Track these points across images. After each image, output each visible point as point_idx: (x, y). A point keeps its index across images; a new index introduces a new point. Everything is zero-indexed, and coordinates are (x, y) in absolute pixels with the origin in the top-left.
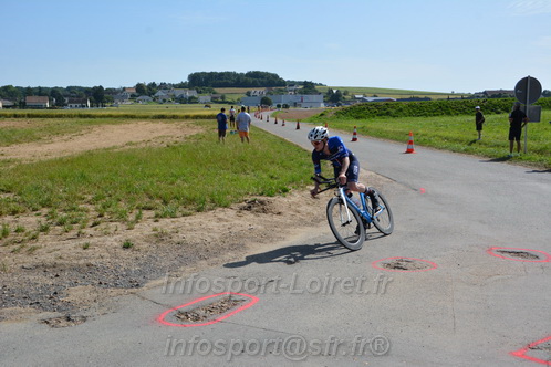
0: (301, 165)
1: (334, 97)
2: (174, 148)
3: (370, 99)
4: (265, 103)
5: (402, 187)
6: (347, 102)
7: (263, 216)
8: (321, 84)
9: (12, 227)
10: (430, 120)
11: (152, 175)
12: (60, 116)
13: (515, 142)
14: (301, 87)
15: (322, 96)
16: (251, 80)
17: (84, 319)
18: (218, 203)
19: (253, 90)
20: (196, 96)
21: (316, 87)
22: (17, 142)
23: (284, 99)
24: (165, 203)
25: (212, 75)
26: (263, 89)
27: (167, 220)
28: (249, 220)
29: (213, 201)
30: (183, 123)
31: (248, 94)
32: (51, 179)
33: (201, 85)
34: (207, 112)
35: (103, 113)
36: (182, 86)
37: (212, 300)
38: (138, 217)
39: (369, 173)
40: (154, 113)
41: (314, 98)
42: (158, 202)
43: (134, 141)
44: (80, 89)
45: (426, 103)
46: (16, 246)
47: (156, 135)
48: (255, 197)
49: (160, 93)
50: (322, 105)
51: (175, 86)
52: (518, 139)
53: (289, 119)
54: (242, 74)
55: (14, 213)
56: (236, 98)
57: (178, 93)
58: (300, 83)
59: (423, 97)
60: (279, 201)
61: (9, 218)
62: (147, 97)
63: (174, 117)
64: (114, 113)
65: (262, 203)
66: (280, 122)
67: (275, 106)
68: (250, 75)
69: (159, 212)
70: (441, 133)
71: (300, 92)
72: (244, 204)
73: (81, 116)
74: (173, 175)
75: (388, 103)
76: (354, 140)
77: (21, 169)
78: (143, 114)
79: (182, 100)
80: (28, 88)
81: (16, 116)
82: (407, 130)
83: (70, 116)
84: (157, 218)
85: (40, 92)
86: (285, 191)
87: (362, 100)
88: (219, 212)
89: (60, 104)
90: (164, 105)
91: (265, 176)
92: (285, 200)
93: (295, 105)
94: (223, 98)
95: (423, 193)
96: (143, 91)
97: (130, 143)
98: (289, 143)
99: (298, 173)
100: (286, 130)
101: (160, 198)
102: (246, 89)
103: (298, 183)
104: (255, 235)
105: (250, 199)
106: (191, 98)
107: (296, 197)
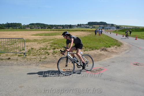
0: (112, 41)
1: (118, 27)
2: (86, 37)
3: (126, 28)
4: (103, 28)
5: (135, 47)
6: (121, 28)
7: (106, 52)
9: (58, 51)
10: (140, 33)
12: (64, 30)
16: (100, 23)
17: (72, 70)
19: (101, 25)
20: (89, 26)
22: (57, 35)
23: (107, 27)
24: (85, 48)
25: (93, 22)
26: (103, 26)
27: (86, 51)
28: (103, 52)
29: (95, 48)
30: (87, 32)
31: (100, 26)
32: (64, 42)
33: (90, 24)
34: (91, 30)
35: (72, 30)
36: (86, 25)
39: (127, 44)
40: (81, 30)
41: (114, 27)
43: (78, 35)
44: (67, 25)
45: (139, 29)
46: (59, 55)
47: (82, 34)
49: (82, 26)
50: (115, 29)
51: (85, 25)
53: (109, 32)
55: (58, 48)
56: (97, 27)
57: (86, 26)
58: (111, 24)
60: (109, 49)
61: (57, 49)
62: (79, 27)
63: (85, 31)
64: (73, 30)
65: (105, 49)
66: (107, 32)
67: (105, 29)
68: (100, 22)
69: (85, 50)
70: (143, 36)
71: (111, 26)
72: (101, 49)
73: (67, 30)
74: (86, 42)
75: (130, 29)
76: (123, 36)
77: (58, 40)
78: (79, 30)
79: (86, 27)
80: (58, 25)
81: (56, 30)
82: (135, 35)
85: (60, 26)
86: (110, 47)
87: (124, 28)
88: (97, 51)
89: (64, 28)
90: (83, 28)
91: (105, 43)
92: (109, 48)
93: (109, 29)
94: (95, 27)
95: (140, 49)
96: (79, 26)
98: (109, 37)
99: (112, 43)
100: (108, 34)
101: (84, 47)
102: (99, 25)
103: (113, 45)
104: (104, 56)
105: (103, 48)
106: (88, 27)
107: (112, 48)
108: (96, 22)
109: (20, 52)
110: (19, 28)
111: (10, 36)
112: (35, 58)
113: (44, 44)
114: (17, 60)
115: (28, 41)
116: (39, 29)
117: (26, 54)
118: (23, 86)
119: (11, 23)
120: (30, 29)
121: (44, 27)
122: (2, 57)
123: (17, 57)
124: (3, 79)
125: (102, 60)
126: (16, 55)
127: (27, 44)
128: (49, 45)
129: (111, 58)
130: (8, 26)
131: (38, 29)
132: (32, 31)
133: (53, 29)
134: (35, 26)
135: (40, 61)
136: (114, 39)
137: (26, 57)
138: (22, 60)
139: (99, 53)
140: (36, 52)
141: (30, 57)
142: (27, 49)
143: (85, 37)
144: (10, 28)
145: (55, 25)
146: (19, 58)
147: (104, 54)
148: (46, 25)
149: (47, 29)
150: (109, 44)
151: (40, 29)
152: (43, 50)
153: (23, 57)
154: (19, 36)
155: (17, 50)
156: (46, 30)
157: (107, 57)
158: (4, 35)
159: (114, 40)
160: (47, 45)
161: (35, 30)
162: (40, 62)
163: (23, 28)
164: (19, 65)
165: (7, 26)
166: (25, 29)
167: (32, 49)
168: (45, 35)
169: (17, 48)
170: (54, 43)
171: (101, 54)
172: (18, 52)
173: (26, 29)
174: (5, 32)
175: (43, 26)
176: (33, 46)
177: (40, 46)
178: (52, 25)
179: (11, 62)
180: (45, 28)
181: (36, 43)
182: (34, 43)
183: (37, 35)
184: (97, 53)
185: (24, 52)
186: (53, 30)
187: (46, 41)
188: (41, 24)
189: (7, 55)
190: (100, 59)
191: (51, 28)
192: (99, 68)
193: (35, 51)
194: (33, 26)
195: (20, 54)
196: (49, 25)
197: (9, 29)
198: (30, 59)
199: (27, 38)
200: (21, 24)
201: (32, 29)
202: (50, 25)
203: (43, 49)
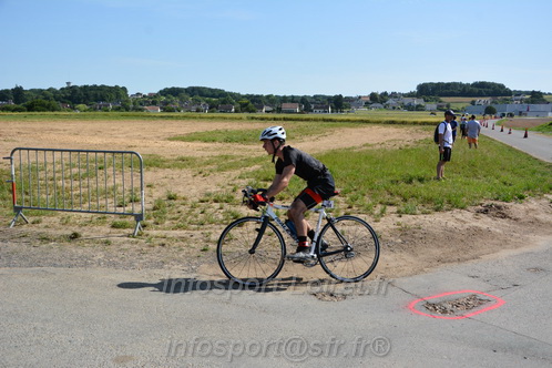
0: (534, 173)
2: (407, 151)
4: (490, 111)
7: (500, 221)
11: (390, 174)
12: (307, 120)
14: (528, 97)
16: (477, 90)
17: (344, 296)
18: (453, 204)
19: (478, 99)
20: (423, 104)
21: (545, 97)
23: (509, 108)
24: (405, 200)
25: (439, 85)
26: (488, 99)
27: (410, 217)
28: (486, 223)
29: (449, 202)
30: (412, 128)
31: (473, 103)
33: (428, 94)
34: (433, 119)
35: (343, 118)
36: (410, 95)
37: (458, 296)
38: (383, 212)
40: (385, 119)
41: (542, 107)
42: (398, 198)
43: (370, 143)
44: (324, 97)
47: (388, 138)
48: (491, 202)
49: (390, 101)
50: (550, 114)
51: (404, 95)
53: (517, 127)
54: (468, 84)
56: (460, 106)
57: (407, 101)
58: (527, 93)
60: (516, 208)
62: (379, 105)
63: (403, 123)
64: (351, 117)
65: (499, 208)
66: (506, 130)
67: (499, 114)
68: (476, 85)
69: (403, 209)
71: (527, 101)
72: (480, 207)
73: (324, 120)
78: (376, 119)
79: (410, 108)
80: (284, 97)
81: (275, 119)
83: (315, 120)
84: (400, 213)
85: (293, 99)
86: (521, 198)
88: (459, 215)
89: (308, 109)
90: (395, 112)
91: (496, 181)
92: (518, 205)
93: (520, 114)
94: (448, 106)
96: (376, 99)
97: (366, 145)
98: (517, 151)
99: (531, 182)
100: (514, 139)
101: (400, 195)
102: (471, 99)
103: (535, 190)
104: (493, 238)
105: (486, 203)
106: (418, 106)
107: (533, 204)
108: (455, 84)
109: (121, 210)
110: (118, 109)
111: (77, 139)
112: (183, 239)
113: (222, 178)
114: (107, 243)
115: (156, 162)
116: (202, 114)
117: (145, 221)
118: (131, 358)
119: (85, 86)
120: (164, 110)
121: (224, 103)
122: (47, 227)
123: (108, 230)
124: (47, 320)
125: (485, 257)
126: (102, 221)
127: (149, 176)
128: (244, 182)
129: (525, 249)
130: (70, 98)
131: (198, 111)
132: (170, 121)
133: (262, 114)
134: (182, 101)
135: (204, 250)
136: (541, 163)
137: (145, 232)
138: (127, 246)
139: (466, 226)
140: (189, 214)
141: (163, 233)
142: (151, 200)
143: (405, 151)
144: (81, 105)
145: (268, 97)
146: (117, 237)
147: (492, 229)
148: (232, 94)
149: (236, 115)
150: (520, 183)
151: (207, 114)
152: (217, 205)
153: (131, 231)
154: (118, 141)
155: (109, 201)
156: (232, 119)
157: (505, 243)
158: (53, 136)
159: (541, 168)
160: (237, 181)
161: (185, 117)
162: (201, 254)
163: (131, 106)
164: (115, 265)
165: (65, 98)
166: (140, 110)
167: (170, 198)
168: (226, 141)
169: (106, 193)
170: (265, 176)
171: (477, 232)
172: (112, 210)
173: (145, 113)
174: (60, 125)
175: (216, 102)
176: (177, 184)
177: (204, 185)
178: (258, 96)
179: (80, 252)
180: (227, 110)
181: (187, 173)
182: (177, 171)
183: (193, 140)
184: (458, 225)
185: (137, 209)
186: (262, 119)
187: (231, 167)
188: (210, 89)
189: (65, 222)
190: (472, 253)
191: (253, 111)
192: (467, 295)
193: (181, 208)
194: (174, 101)
195: (118, 220)
196: (243, 97)
197: (73, 113)
198: (163, 241)
199: (148, 151)
200: (124, 89)
201: (171, 114)
202: (248, 97)
203: (216, 201)
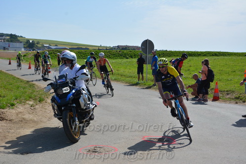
1: (30, 45)
3: (53, 47)
6: (39, 49)
8: (21, 37)
13: (141, 75)
14: (8, 37)
15: (22, 44)
21: (19, 38)
41: (18, 45)
50: (23, 50)
52: (142, 74)
58: (7, 35)
59: (84, 47)
71: (8, 41)
87: (49, 48)
93: (4, 48)
